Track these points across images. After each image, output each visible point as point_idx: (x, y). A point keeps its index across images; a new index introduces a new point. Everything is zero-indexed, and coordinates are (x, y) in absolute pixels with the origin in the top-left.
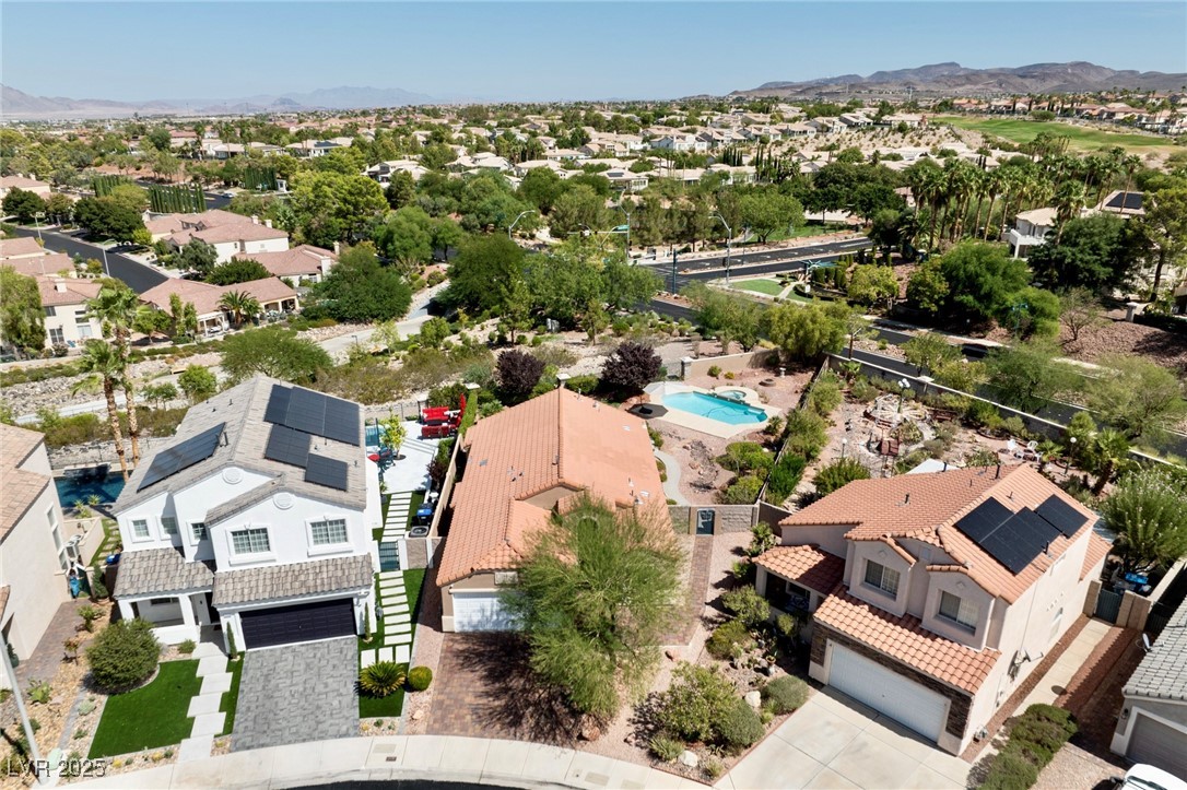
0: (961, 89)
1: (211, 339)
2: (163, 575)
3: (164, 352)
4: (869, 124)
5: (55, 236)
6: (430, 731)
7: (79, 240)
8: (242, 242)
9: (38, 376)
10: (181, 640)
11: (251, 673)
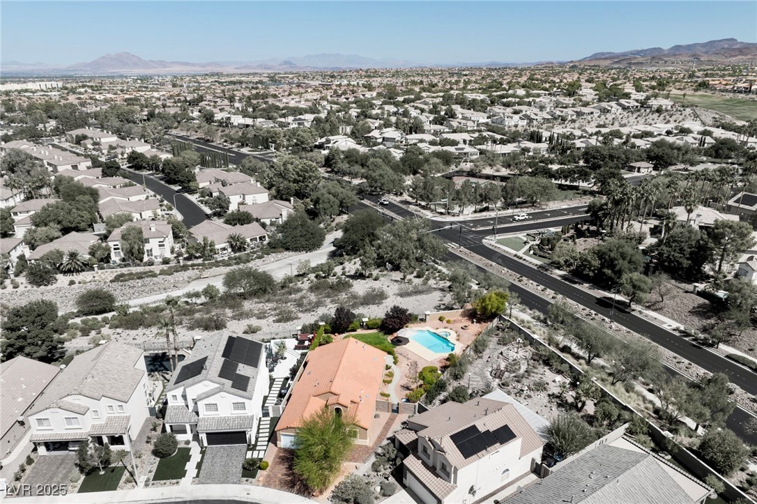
0: (734, 59)
1: (222, 259)
2: (181, 416)
3: (199, 265)
4: (637, 107)
5: (152, 179)
6: (264, 485)
7: (163, 182)
8: (244, 195)
9: (140, 276)
10: (186, 439)
11: (208, 455)
